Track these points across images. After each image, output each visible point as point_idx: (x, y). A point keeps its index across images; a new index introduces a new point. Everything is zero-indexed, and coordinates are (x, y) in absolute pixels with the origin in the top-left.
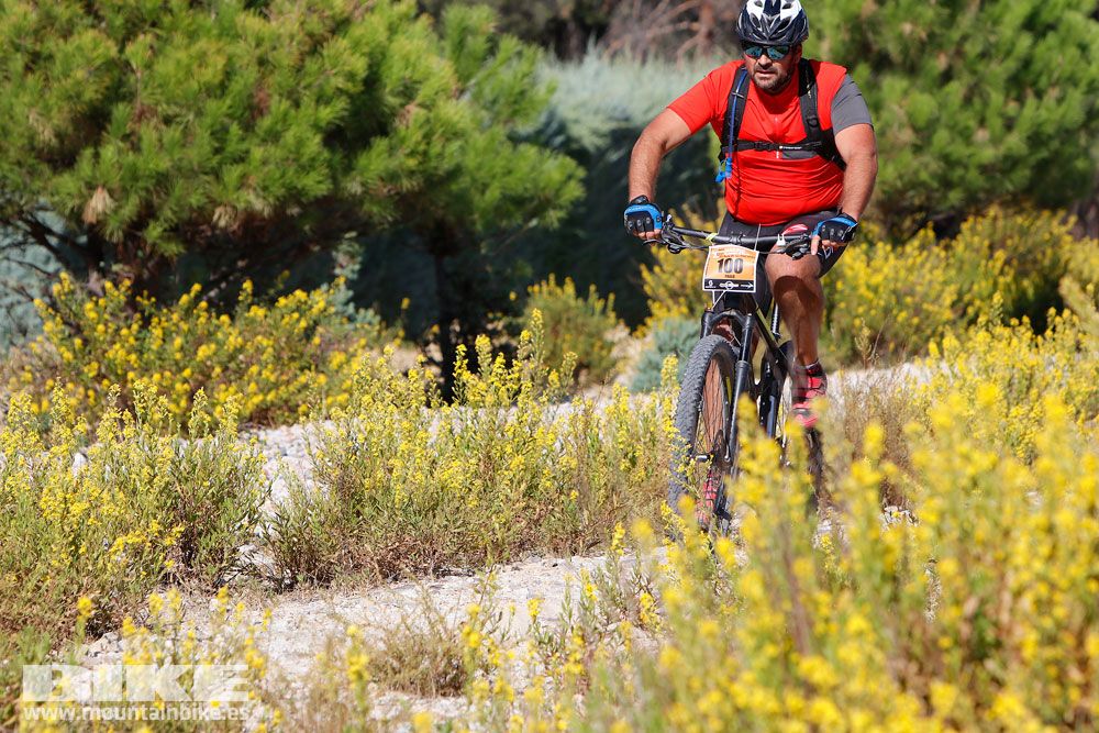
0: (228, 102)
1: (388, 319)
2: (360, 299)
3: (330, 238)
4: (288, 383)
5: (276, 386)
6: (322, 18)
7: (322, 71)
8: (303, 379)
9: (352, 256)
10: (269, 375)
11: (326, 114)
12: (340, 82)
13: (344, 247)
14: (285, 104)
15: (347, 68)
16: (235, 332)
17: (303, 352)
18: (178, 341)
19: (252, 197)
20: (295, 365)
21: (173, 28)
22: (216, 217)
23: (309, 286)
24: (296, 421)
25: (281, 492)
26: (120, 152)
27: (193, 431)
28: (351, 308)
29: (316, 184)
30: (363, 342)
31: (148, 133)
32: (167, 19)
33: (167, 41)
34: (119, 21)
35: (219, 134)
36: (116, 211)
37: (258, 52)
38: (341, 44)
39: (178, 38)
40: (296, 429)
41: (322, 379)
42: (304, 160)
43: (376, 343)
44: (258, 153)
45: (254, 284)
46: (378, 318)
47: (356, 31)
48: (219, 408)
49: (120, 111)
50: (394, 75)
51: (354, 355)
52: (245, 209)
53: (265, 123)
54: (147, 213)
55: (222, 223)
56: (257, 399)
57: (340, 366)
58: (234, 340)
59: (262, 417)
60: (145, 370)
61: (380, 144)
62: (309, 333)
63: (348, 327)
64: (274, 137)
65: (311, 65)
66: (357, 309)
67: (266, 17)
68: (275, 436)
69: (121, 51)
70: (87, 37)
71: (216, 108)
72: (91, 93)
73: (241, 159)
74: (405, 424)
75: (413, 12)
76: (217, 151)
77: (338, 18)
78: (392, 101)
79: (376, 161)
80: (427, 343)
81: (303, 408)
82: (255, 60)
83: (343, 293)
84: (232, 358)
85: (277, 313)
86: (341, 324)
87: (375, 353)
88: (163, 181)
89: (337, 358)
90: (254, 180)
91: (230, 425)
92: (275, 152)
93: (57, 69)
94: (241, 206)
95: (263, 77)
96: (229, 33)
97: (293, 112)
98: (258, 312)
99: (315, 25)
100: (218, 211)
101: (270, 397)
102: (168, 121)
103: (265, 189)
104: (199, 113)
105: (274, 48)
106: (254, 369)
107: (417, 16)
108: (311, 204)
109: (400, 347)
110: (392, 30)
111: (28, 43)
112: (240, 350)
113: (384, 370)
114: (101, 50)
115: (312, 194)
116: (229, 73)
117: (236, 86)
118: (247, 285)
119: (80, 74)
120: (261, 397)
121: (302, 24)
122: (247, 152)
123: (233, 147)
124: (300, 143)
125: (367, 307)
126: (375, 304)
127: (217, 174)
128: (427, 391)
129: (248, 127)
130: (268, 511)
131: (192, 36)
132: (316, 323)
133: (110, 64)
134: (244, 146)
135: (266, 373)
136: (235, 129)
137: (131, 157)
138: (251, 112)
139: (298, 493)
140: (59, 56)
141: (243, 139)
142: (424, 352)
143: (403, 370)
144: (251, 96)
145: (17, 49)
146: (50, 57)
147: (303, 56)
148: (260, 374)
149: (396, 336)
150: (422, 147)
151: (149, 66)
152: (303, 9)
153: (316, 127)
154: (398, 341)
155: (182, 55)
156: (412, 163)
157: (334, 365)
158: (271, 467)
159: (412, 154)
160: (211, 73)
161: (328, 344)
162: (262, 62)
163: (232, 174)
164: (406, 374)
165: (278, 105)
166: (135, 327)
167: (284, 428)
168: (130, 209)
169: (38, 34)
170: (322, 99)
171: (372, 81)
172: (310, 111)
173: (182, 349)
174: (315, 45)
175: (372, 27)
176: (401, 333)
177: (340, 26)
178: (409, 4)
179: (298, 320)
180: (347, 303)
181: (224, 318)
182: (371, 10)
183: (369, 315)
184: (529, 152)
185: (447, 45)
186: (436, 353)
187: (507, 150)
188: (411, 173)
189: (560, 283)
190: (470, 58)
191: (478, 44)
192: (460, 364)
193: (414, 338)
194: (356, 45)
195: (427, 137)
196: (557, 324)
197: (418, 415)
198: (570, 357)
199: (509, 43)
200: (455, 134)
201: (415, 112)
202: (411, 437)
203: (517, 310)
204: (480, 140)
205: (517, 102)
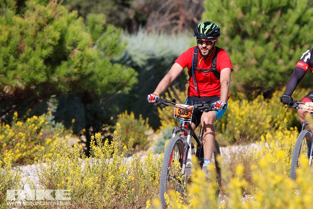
0: (9, 48)
1: (67, 126)
2: (57, 119)
3: (46, 97)
4: (30, 149)
5: (26, 150)
6: (43, 18)
7: (43, 37)
8: (36, 148)
9: (54, 104)
10: (24, 146)
11: (45, 53)
12: (50, 41)
13: (51, 100)
14: (30, 49)
15: (53, 36)
16: (11, 131)
17: (36, 138)
19: (18, 82)
20: (33, 143)
22: (5, 89)
23: (38, 114)
24: (33, 163)
25: (27, 189)
28: (53, 123)
29: (41, 78)
30: (58, 134)
35: (6, 59)
37: (20, 30)
38: (51, 27)
40: (33, 166)
41: (43, 148)
42: (37, 69)
43: (63, 135)
44: (20, 66)
45: (18, 113)
46: (63, 126)
47: (56, 23)
48: (5, 158)
50: (69, 38)
51: (54, 140)
52: (16, 87)
53: (23, 56)
55: (7, 92)
56: (19, 155)
57: (50, 143)
58: (11, 134)
59: (21, 162)
61: (64, 64)
62: (38, 131)
63: (52, 129)
64: (26, 61)
65: (40, 35)
66: (56, 123)
67: (23, 17)
68: (26, 168)
71: (5, 50)
73: (14, 68)
74: (72, 164)
75: (76, 16)
76: (5, 66)
77: (49, 18)
78: (69, 48)
79: (63, 70)
80: (81, 135)
81: (36, 158)
82: (19, 33)
83: (51, 117)
84: (10, 140)
85: (27, 124)
86: (50, 128)
87: (62, 139)
89: (48, 140)
90: (19, 76)
91: (9, 165)
92: (26, 66)
94: (14, 85)
95: (22, 39)
96: (10, 23)
97: (33, 52)
98: (20, 123)
99: (41, 21)
100: (6, 87)
101: (24, 154)
103: (23, 79)
105: (26, 29)
106: (18, 144)
107: (78, 17)
108: (39, 85)
109: (71, 136)
110: (69, 22)
112: (13, 137)
113: (65, 145)
115: (40, 81)
116: (10, 38)
117: (12, 42)
118: (16, 114)
120: (20, 154)
121: (36, 20)
122: (16, 66)
123: (11, 64)
124: (35, 63)
125: (59, 122)
126: (63, 121)
127: (5, 74)
128: (80, 152)
129: (17, 57)
132: (41, 128)
134: (15, 64)
135: (22, 146)
136: (12, 58)
138: (17, 52)
141: (15, 61)
142: (80, 138)
143: (72, 145)
144: (18, 46)
147: (36, 32)
148: (20, 146)
149: (70, 133)
150: (80, 65)
152: (37, 15)
153: (41, 57)
154: (71, 135)
156: (76, 70)
157: (47, 143)
158: (24, 179)
159: (76, 67)
160: (3, 38)
161: (45, 135)
162: (22, 34)
163: (11, 74)
164: (73, 146)
165: (27, 49)
167: (29, 165)
170: (43, 47)
171: (62, 41)
172: (39, 51)
174: (41, 28)
175: (61, 21)
176: (72, 132)
177: (50, 21)
178: (75, 13)
179: (34, 127)
180: (52, 121)
181: (7, 126)
182: (61, 15)
183: (60, 125)
184: (118, 66)
185: (88, 28)
186: (84, 138)
187: (110, 66)
188: (76, 74)
189: (129, 114)
190: (97, 33)
191: (99, 27)
192: (92, 142)
193: (76, 133)
194: (56, 28)
195: (81, 61)
196: (127, 128)
197: (77, 161)
198: (131, 140)
199: (111, 28)
200: (92, 60)
201: (77, 52)
202: (75, 169)
203: (113, 123)
204: (100, 62)
205: (114, 48)
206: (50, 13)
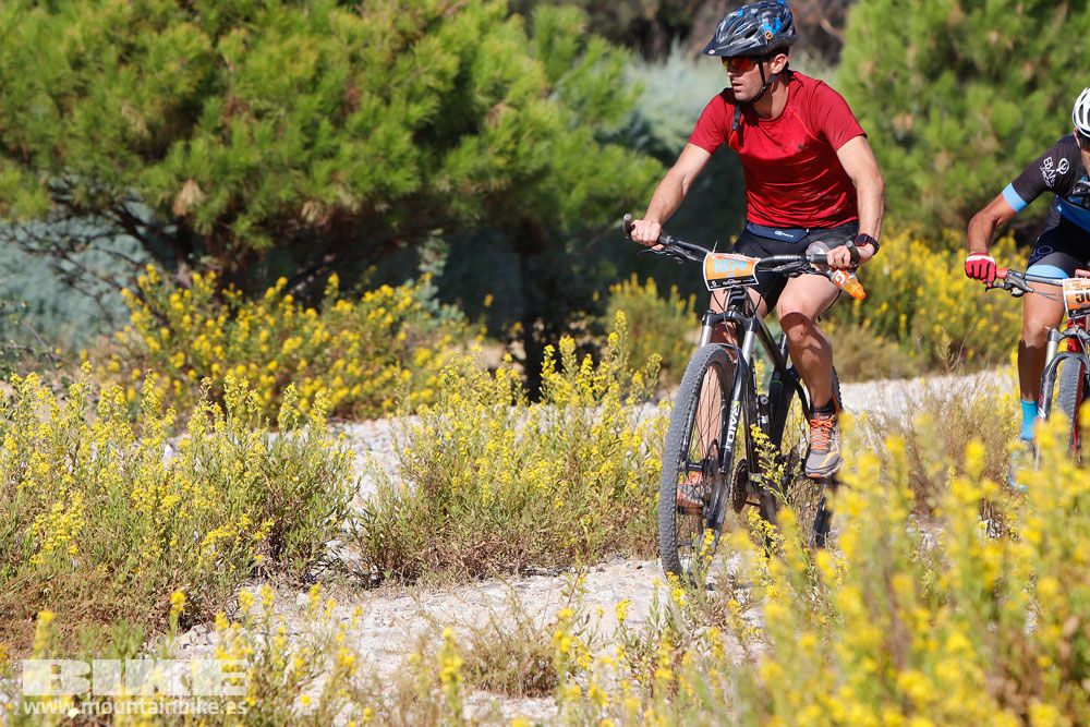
0: (320, 97)
1: (471, 316)
2: (445, 294)
3: (417, 235)
4: (373, 377)
5: (361, 380)
6: (414, 16)
7: (413, 68)
8: (387, 374)
9: (438, 252)
10: (354, 369)
11: (417, 112)
12: (431, 80)
13: (430, 243)
14: (376, 101)
15: (438, 67)
16: (321, 325)
17: (389, 348)
18: (264, 334)
19: (341, 193)
20: (379, 361)
21: (266, 23)
22: (304, 212)
23: (395, 281)
24: (380, 415)
25: (369, 489)
26: (211, 145)
27: (282, 426)
28: (435, 304)
29: (404, 181)
30: (448, 338)
31: (239, 127)
32: (260, 14)
33: (259, 36)
34: (213, 15)
35: (310, 129)
36: (205, 204)
37: (350, 49)
38: (434, 42)
39: (271, 33)
40: (382, 424)
41: (407, 374)
42: (393, 157)
43: (461, 339)
44: (347, 149)
45: (341, 279)
46: (462, 314)
47: (448, 30)
49: (212, 104)
50: (484, 74)
51: (438, 352)
52: (334, 205)
53: (355, 119)
54: (237, 206)
55: (311, 218)
56: (342, 393)
57: (425, 362)
58: (320, 334)
59: (345, 412)
60: (231, 362)
61: (470, 143)
62: (394, 328)
63: (432, 323)
64: (364, 133)
65: (403, 63)
66: (441, 305)
67: (358, 14)
68: (360, 430)
69: (215, 45)
70: (180, 31)
71: (307, 103)
72: (183, 86)
73: (331, 154)
74: (493, 423)
75: (503, 12)
76: (307, 146)
77: (430, 17)
78: (482, 100)
79: (466, 159)
80: (510, 341)
81: (387, 403)
82: (346, 57)
83: (429, 290)
84: (318, 351)
85: (363, 308)
86: (426, 320)
87: (459, 350)
88: (253, 175)
89: (422, 354)
90: (343, 176)
91: (319, 421)
92: (365, 149)
93: (151, 61)
94: (330, 201)
95: (355, 73)
96: (322, 29)
97: (383, 109)
98: (344, 306)
99: (407, 23)
100: (307, 206)
101: (355, 391)
102: (259, 115)
103: (354, 184)
104: (291, 109)
105: (366, 45)
106: (340, 364)
107: (508, 16)
108: (399, 200)
109: (482, 343)
110: (484, 29)
111: (123, 35)
112: (326, 344)
113: (472, 369)
114: (194, 43)
115: (401, 190)
116: (321, 69)
117: (328, 82)
118: (334, 279)
119: (173, 67)
120: (346, 391)
121: (395, 22)
122: (337, 147)
123: (323, 142)
124: (390, 140)
125: (451, 303)
126: (460, 301)
127: (306, 169)
128: (512, 391)
129: (338, 123)
130: (356, 507)
131: (285, 31)
132: (402, 318)
133: (203, 58)
134: (334, 142)
135: (351, 368)
136: (326, 125)
137: (221, 150)
138: (341, 109)
139: (386, 490)
140: (153, 49)
141: (333, 135)
142: (508, 350)
143: (491, 369)
144: (342, 92)
145: (112, 40)
146: (144, 50)
147: (394, 54)
148: (345, 368)
149: (479, 333)
150: (511, 147)
151: (241, 60)
152: (396, 7)
153: (406, 124)
154: (481, 338)
155: (274, 50)
156: (500, 162)
157: (419, 360)
159: (501, 153)
160: (303, 69)
161: (413, 340)
162: (354, 59)
163: (322, 169)
164: (493, 374)
165: (369, 102)
166: (222, 319)
167: (368, 422)
168: (219, 202)
169: (133, 26)
170: (412, 97)
171: (463, 80)
172: (401, 108)
173: (268, 342)
174: (407, 43)
175: (463, 27)
176: (484, 330)
177: (432, 24)
178: (500, 3)
179: (384, 316)
180: (431, 300)
181: (311, 312)
182: (463, 9)
183: (452, 312)
184: (616, 152)
185: (535, 44)
186: (518, 349)
187: (594, 150)
188: (500, 172)
189: (642, 283)
190: (559, 59)
191: (566, 44)
192: (547, 364)
193: (497, 334)
194: (447, 44)
195: (517, 137)
196: (637, 324)
197: (505, 414)
198: (655, 358)
199: (598, 45)
200: (544, 134)
201: (504, 112)
202: (498, 435)
203: (599, 310)
204: (567, 140)
205: (606, 101)
206: (432, 2)
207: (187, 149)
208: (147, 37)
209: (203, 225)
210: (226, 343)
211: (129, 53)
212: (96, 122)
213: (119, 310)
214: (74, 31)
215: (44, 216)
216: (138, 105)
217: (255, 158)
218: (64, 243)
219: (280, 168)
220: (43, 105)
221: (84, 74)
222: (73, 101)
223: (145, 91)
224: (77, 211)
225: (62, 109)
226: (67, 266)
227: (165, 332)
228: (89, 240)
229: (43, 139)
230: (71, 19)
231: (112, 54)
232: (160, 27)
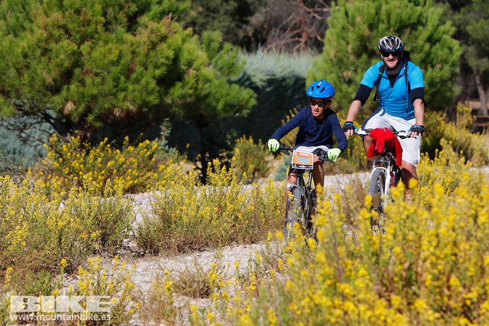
0: (120, 67)
1: (181, 151)
2: (171, 144)
3: (159, 120)
4: (143, 176)
5: (138, 177)
6: (157, 36)
7: (156, 56)
8: (148, 175)
9: (168, 127)
10: (135, 173)
11: (158, 72)
12: (163, 60)
13: (164, 124)
14: (142, 69)
15: (166, 55)
16: (122, 156)
17: (149, 165)
18: (100, 160)
19: (129, 105)
20: (145, 170)
21: (99, 39)
22: (115, 112)
23: (151, 138)
24: (146, 191)
25: (140, 219)
26: (78, 87)
27: (106, 195)
28: (167, 148)
29: (153, 99)
30: (172, 160)
31: (88, 80)
32: (96, 36)
33: (96, 44)
34: (78, 37)
35: (116, 80)
36: (76, 110)
37: (132, 49)
38: (164, 45)
39: (101, 43)
40: (146, 194)
41: (156, 175)
42: (149, 90)
43: (177, 161)
44: (131, 87)
45: (129, 138)
46: (177, 152)
47: (170, 41)
48: (116, 186)
49: (77, 71)
50: (184, 57)
51: (168, 166)
52: (126, 109)
53: (134, 76)
54: (89, 110)
55: (117, 114)
56: (131, 182)
57: (163, 170)
58: (122, 159)
59: (132, 190)
60: (88, 171)
61: (179, 84)
62: (151, 157)
63: (166, 155)
64: (137, 81)
65: (152, 54)
66: (169, 148)
67: (135, 35)
68: (137, 197)
69: (79, 48)
70: (65, 42)
71: (115, 70)
72: (67, 64)
73: (125, 89)
74: (188, 192)
75: (191, 34)
76: (115, 87)
77: (163, 36)
78: (184, 67)
79: (177, 91)
80: (196, 161)
81: (148, 186)
82: (130, 52)
83: (164, 141)
84: (121, 166)
85: (138, 149)
86: (163, 153)
87: (176, 165)
88: (94, 98)
89: (161, 167)
90: (130, 98)
91: (120, 193)
92: (138, 87)
93: (54, 54)
94: (124, 108)
95: (133, 58)
96: (120, 41)
97: (145, 72)
98: (131, 148)
99: (154, 38)
100: (116, 110)
101: (136, 182)
102: (97, 75)
103: (134, 101)
104: (109, 72)
105: (138, 47)
106: (129, 171)
107: (193, 35)
108: (152, 107)
109: (186, 162)
110: (184, 41)
111: (43, 45)
112: (124, 163)
113: (180, 172)
114: (70, 47)
115: (152, 103)
116: (120, 57)
117: (123, 62)
118: (127, 138)
119: (62, 57)
121: (149, 38)
122: (127, 87)
123: (122, 85)
124: (148, 83)
125: (173, 147)
126: (176, 146)
127: (115, 95)
128: (196, 180)
129: (128, 77)
130: (135, 226)
131: (106, 42)
132: (154, 153)
133: (74, 53)
134: (126, 85)
136: (122, 78)
137: (82, 89)
138: (128, 72)
139: (146, 219)
140: (54, 50)
141: (125, 82)
142: (195, 165)
144: (129, 66)
145: (39, 47)
146: (51, 50)
147: (149, 50)
148: (132, 172)
149: (184, 158)
150: (195, 85)
151: (89, 54)
152: (149, 32)
153: (154, 77)
154: (185, 160)
155: (102, 49)
156: (191, 92)
157: (160, 169)
158: (136, 209)
159: (191, 88)
160: (113, 57)
161: (158, 161)
162: (133, 52)
163: (121, 95)
164: (188, 173)
165: (139, 69)
166: (83, 154)
167: (141, 193)
168: (81, 109)
169: (47, 41)
170: (156, 67)
171: (176, 60)
172: (152, 71)
173: (101, 163)
174: (154, 46)
175: (176, 39)
176: (186, 157)
177: (163, 39)
178: (190, 30)
179: (147, 152)
180: (165, 146)
181: (118, 151)
182: (175, 33)
183: (174, 150)
184: (236, 87)
185: (204, 46)
186: (199, 165)
187: (227, 86)
188: (191, 95)
189: (247, 138)
190: (213, 51)
191: (215, 45)
192: (209, 169)
193: (191, 159)
194: (169, 47)
195: (197, 81)
196: (246, 154)
197: (193, 189)
198: (251, 167)
199: (228, 46)
200: (207, 81)
201: (192, 72)
202: (189, 197)
203: (231, 149)
204: (216, 82)
205: (231, 68)
206: (163, 30)
207: (68, 89)
208: (52, 45)
209: (75, 118)
210: (85, 164)
211: (45, 52)
212: (33, 79)
213: (44, 152)
214: (24, 44)
215: (14, 115)
216: (49, 71)
217: (95, 91)
218: (22, 126)
219: (105, 95)
220: (12, 72)
221: (28, 60)
222: (24, 71)
223: (51, 66)
224: (26, 113)
225: (20, 74)
226: (23, 135)
227: (61, 159)
228: (31, 124)
229: (12, 86)
230: (23, 39)
231: (38, 52)
232: (57, 41)
